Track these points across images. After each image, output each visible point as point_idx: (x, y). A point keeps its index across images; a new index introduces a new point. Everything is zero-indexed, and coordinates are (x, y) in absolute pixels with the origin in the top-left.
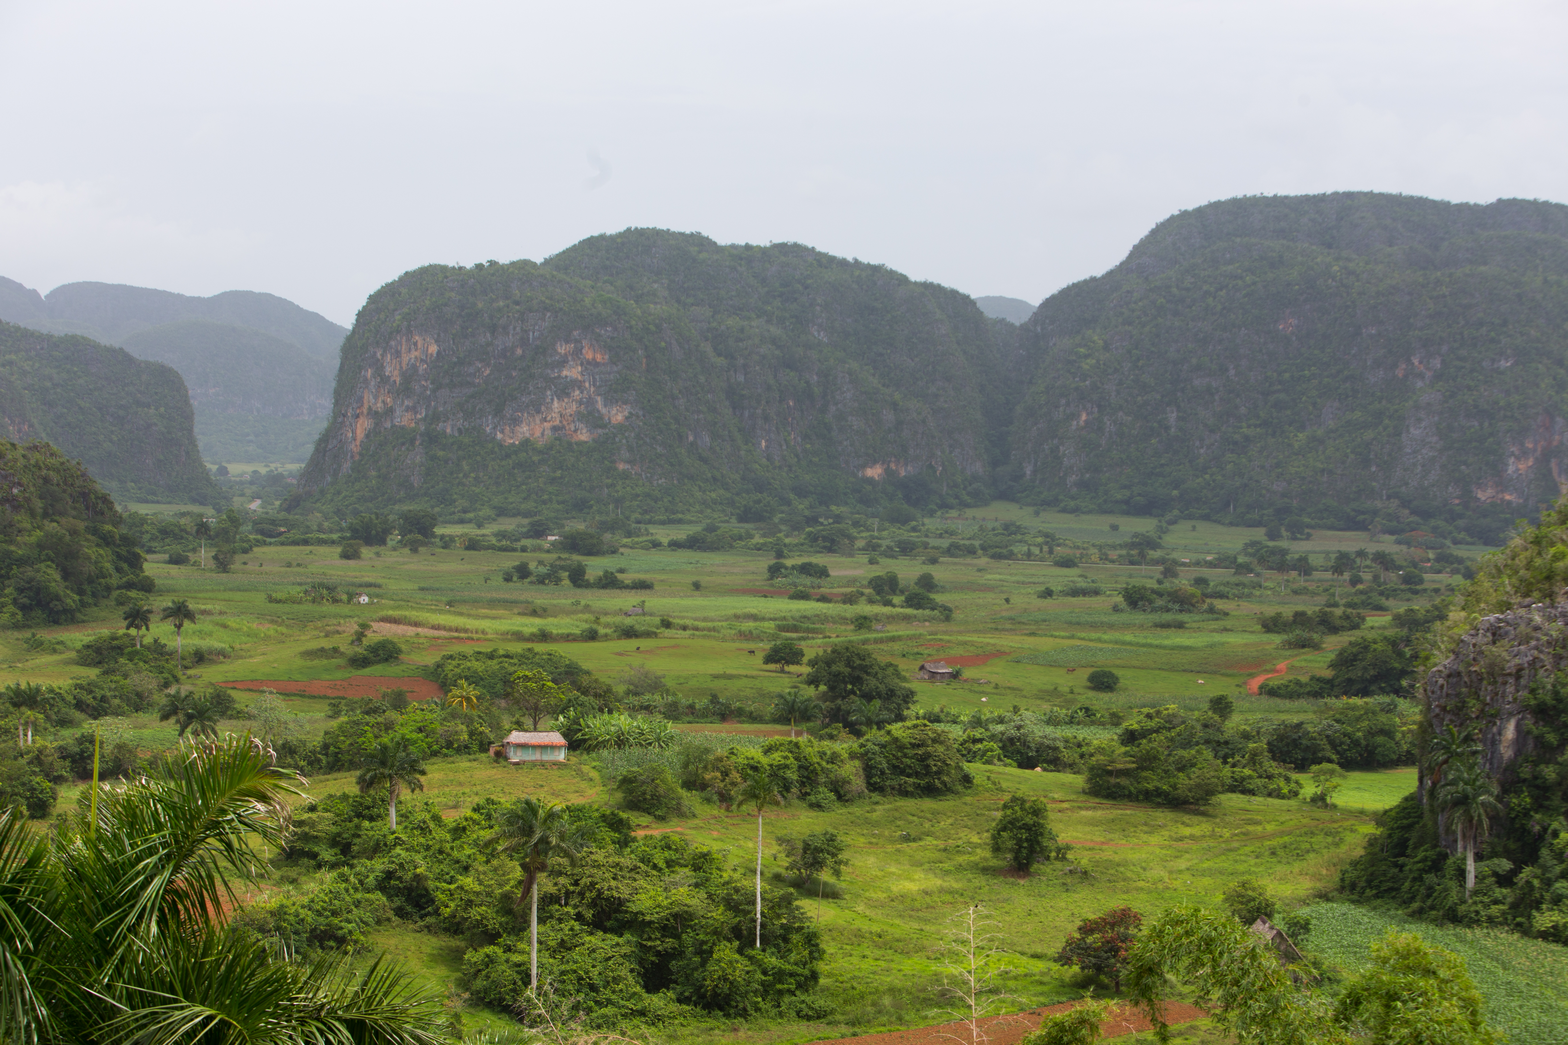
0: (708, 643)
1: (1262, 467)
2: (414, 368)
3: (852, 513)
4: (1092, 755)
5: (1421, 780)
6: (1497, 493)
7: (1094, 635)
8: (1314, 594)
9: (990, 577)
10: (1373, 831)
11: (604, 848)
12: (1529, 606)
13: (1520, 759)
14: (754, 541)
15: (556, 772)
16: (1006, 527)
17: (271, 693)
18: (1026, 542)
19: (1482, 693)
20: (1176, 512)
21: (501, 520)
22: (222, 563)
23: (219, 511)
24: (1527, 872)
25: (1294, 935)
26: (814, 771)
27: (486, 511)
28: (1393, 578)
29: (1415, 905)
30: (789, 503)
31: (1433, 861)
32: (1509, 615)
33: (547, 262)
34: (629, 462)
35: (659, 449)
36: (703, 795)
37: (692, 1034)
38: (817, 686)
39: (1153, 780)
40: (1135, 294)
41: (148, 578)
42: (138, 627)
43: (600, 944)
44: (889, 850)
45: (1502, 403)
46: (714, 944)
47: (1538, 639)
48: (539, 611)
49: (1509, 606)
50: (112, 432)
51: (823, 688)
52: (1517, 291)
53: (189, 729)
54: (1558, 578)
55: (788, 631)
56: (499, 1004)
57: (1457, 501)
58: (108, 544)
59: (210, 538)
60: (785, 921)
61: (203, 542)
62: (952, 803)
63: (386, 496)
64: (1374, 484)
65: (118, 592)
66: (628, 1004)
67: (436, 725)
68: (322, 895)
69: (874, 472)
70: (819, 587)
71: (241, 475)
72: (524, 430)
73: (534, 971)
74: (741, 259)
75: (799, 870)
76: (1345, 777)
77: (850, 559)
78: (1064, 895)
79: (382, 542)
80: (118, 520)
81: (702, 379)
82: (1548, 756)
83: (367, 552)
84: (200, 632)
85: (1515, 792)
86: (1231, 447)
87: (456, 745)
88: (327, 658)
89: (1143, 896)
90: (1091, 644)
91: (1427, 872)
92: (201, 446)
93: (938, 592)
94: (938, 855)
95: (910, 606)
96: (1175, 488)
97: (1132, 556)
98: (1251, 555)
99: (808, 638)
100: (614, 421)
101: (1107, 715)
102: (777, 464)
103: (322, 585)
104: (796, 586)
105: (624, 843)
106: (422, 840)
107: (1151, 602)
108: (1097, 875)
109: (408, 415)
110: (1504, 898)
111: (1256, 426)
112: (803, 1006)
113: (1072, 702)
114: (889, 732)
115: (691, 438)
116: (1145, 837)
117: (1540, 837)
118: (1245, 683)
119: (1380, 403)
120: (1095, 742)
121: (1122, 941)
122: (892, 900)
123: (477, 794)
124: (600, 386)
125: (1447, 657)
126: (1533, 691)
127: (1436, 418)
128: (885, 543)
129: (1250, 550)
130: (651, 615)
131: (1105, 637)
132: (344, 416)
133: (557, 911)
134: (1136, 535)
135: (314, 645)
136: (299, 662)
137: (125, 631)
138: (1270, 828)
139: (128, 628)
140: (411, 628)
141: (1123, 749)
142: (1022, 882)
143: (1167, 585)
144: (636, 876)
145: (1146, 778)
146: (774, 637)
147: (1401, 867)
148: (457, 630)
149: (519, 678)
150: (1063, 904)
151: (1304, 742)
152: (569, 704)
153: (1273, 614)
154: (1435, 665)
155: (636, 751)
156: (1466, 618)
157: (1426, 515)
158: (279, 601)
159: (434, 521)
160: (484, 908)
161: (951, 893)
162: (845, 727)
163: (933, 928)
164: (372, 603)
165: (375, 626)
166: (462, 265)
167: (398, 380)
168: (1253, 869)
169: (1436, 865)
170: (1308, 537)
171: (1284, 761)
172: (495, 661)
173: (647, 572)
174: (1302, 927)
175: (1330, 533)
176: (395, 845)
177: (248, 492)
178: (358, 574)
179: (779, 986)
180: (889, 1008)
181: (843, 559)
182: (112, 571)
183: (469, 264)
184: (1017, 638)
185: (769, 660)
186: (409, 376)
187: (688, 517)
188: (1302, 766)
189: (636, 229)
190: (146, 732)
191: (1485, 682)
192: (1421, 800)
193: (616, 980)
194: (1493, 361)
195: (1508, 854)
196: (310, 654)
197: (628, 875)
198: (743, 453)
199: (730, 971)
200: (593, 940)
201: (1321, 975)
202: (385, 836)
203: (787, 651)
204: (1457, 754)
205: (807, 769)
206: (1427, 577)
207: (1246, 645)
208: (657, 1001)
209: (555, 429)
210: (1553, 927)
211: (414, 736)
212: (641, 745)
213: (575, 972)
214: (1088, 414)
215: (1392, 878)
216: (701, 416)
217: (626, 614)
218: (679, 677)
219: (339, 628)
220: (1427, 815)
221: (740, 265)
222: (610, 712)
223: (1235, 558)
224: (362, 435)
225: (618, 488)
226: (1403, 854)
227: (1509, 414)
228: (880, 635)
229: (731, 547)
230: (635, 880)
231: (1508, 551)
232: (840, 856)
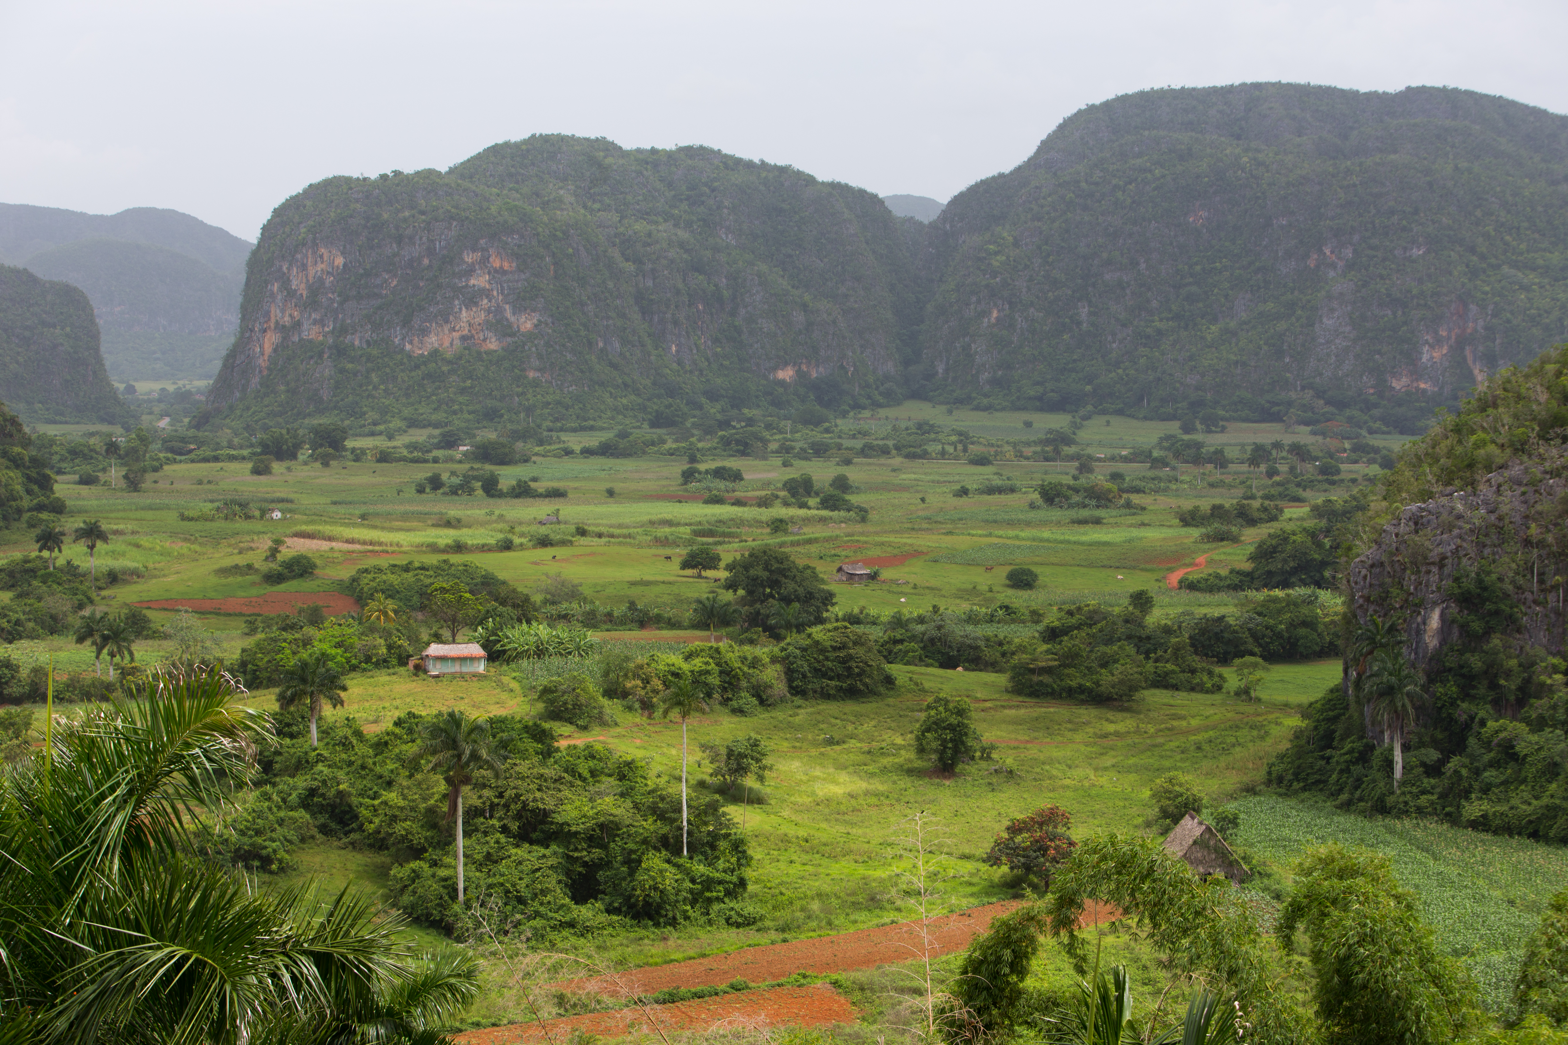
0: (623, 550)
1: (1175, 361)
2: (321, 281)
3: (764, 416)
4: (1013, 653)
5: (1346, 671)
6: (1412, 382)
7: (1011, 533)
8: (1231, 486)
9: (905, 477)
10: (1300, 724)
11: (527, 759)
12: (1451, 494)
13: (1445, 648)
14: (666, 446)
15: (475, 684)
16: (920, 426)
17: (186, 611)
18: (939, 441)
19: (1405, 583)
20: (1089, 408)
21: (412, 431)
22: (132, 483)
23: (128, 430)
24: (1454, 762)
25: (1222, 830)
26: (736, 677)
27: (396, 423)
28: (1309, 469)
29: (1344, 797)
30: (701, 408)
31: (1360, 753)
32: (1431, 504)
33: (451, 171)
34: (539, 370)
35: (569, 356)
36: (625, 703)
37: (621, 945)
38: (735, 591)
39: (1076, 677)
40: (1044, 190)
41: (58, 499)
42: (51, 550)
43: (526, 856)
44: (812, 754)
45: (1415, 292)
46: (643, 853)
47: (1460, 528)
48: (454, 522)
49: (1431, 496)
50: (18, 353)
51: (741, 592)
52: (1428, 178)
53: (105, 651)
54: (1480, 466)
55: (704, 536)
56: (427, 920)
57: (1372, 391)
58: (17, 467)
59: (120, 457)
60: (711, 828)
61: (113, 461)
62: (874, 705)
63: (295, 411)
64: (1288, 375)
65: (29, 514)
66: (556, 915)
67: (355, 639)
68: (245, 815)
69: (786, 374)
70: (734, 491)
71: (149, 393)
72: (433, 340)
73: (461, 886)
74: (647, 163)
75: (723, 776)
76: (1268, 670)
77: (764, 462)
78: (990, 795)
79: (293, 456)
80: (27, 443)
81: (610, 285)
82: (1473, 644)
83: (277, 467)
84: (113, 552)
85: (1441, 681)
86: (1144, 341)
87: (374, 660)
88: (242, 575)
89: (1069, 794)
90: (1009, 542)
91: (1354, 764)
92: (108, 364)
93: (853, 493)
94: (862, 758)
95: (826, 508)
96: (1088, 384)
97: (1047, 452)
98: (1166, 449)
99: (724, 542)
100: (523, 329)
101: (1027, 612)
102: (688, 368)
103: (234, 502)
104: (710, 491)
105: (547, 753)
106: (344, 756)
107: (1067, 498)
108: (1023, 774)
109: (316, 329)
110: (1433, 788)
111: (1168, 320)
112: (733, 913)
113: (991, 600)
114: (809, 636)
115: (601, 345)
116: (1069, 734)
117: (1467, 726)
118: (1164, 578)
119: (1292, 293)
120: (1016, 640)
121: (1051, 840)
122: (818, 804)
123: (397, 708)
124: (508, 295)
125: (1370, 548)
126: (1457, 580)
127: (1349, 308)
128: (798, 445)
129: (1165, 444)
130: (566, 523)
131: (1022, 534)
132: (252, 331)
133: (482, 823)
134: (1050, 431)
135: (228, 562)
136: (214, 580)
137: (37, 553)
138: (1194, 722)
139: (40, 550)
140: (324, 543)
141: (1045, 647)
142: (947, 783)
143: (1083, 481)
144: (561, 787)
145: (1068, 675)
146: (690, 542)
147: (1328, 759)
148: (371, 543)
149: (436, 590)
150: (989, 804)
151: (1226, 635)
152: (488, 614)
153: (1190, 508)
154: (1358, 555)
155: (556, 661)
156: (1387, 509)
157: (1341, 405)
158: (191, 519)
159: (344, 434)
160: (408, 823)
161: (876, 795)
162: (764, 631)
163: (860, 831)
164: (285, 519)
165: (289, 541)
166: (366, 176)
167: (305, 293)
168: (1179, 764)
169: (1363, 756)
170: (1223, 430)
171: (1206, 655)
172: (411, 574)
173: (559, 480)
174: (1230, 822)
175: (1244, 425)
176: (317, 762)
177: (156, 410)
178: (269, 489)
179: (708, 894)
180: (818, 913)
181: (756, 462)
182: (22, 493)
183: (373, 175)
184: (934, 537)
185: (685, 565)
186: (316, 289)
187: (600, 424)
188: (1224, 660)
189: (541, 135)
190: (63, 655)
191: (1408, 572)
192: (1346, 692)
193: (544, 892)
194: (1405, 249)
195: (1435, 743)
196: (224, 572)
197: (552, 786)
198: (653, 358)
199: (659, 880)
200: (519, 852)
201: (1251, 869)
202: (306, 753)
203: (704, 556)
204: (1382, 645)
205: (728, 674)
206: (1343, 467)
207: (1164, 539)
208: (585, 912)
209: (463, 338)
210: (1482, 816)
211: (333, 651)
212: (561, 655)
213: (502, 885)
214: (999, 311)
215: (1320, 770)
216: (611, 322)
217: (540, 522)
218: (595, 585)
219: (252, 545)
220: (1353, 706)
221: (646, 169)
222: (529, 622)
223: (1150, 452)
224: (270, 350)
225: (529, 396)
226: (1329, 746)
227: (1422, 302)
228: (797, 538)
229: (644, 453)
230: (560, 791)
231: (1428, 440)
232: (764, 762)
